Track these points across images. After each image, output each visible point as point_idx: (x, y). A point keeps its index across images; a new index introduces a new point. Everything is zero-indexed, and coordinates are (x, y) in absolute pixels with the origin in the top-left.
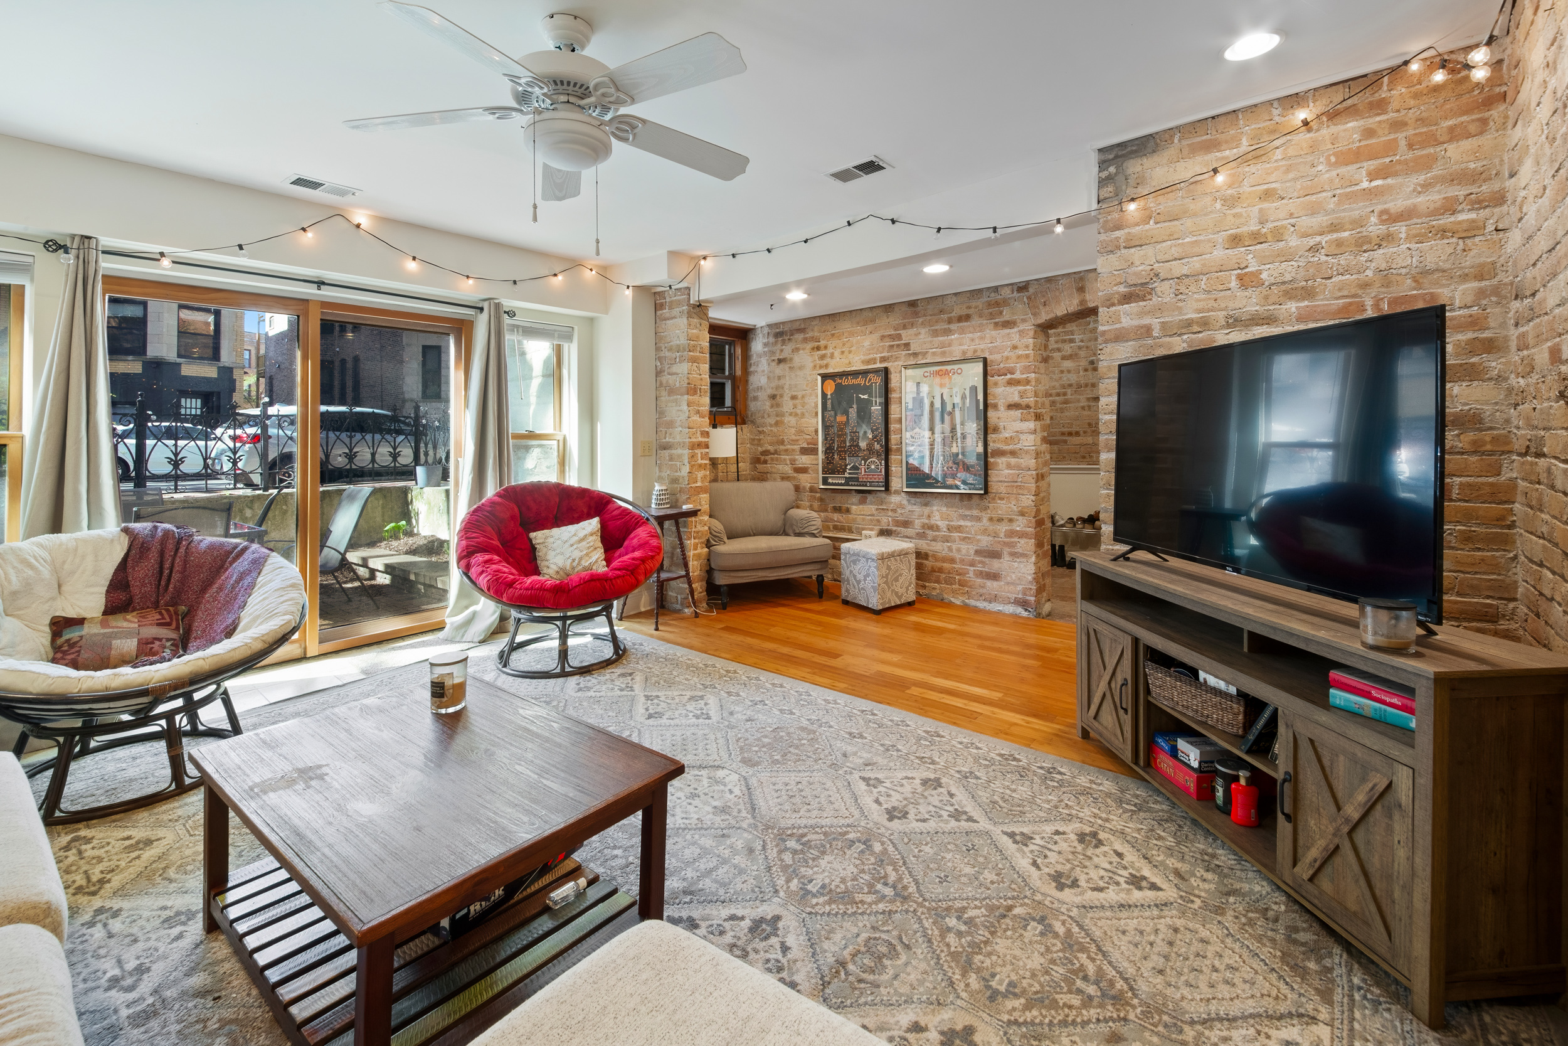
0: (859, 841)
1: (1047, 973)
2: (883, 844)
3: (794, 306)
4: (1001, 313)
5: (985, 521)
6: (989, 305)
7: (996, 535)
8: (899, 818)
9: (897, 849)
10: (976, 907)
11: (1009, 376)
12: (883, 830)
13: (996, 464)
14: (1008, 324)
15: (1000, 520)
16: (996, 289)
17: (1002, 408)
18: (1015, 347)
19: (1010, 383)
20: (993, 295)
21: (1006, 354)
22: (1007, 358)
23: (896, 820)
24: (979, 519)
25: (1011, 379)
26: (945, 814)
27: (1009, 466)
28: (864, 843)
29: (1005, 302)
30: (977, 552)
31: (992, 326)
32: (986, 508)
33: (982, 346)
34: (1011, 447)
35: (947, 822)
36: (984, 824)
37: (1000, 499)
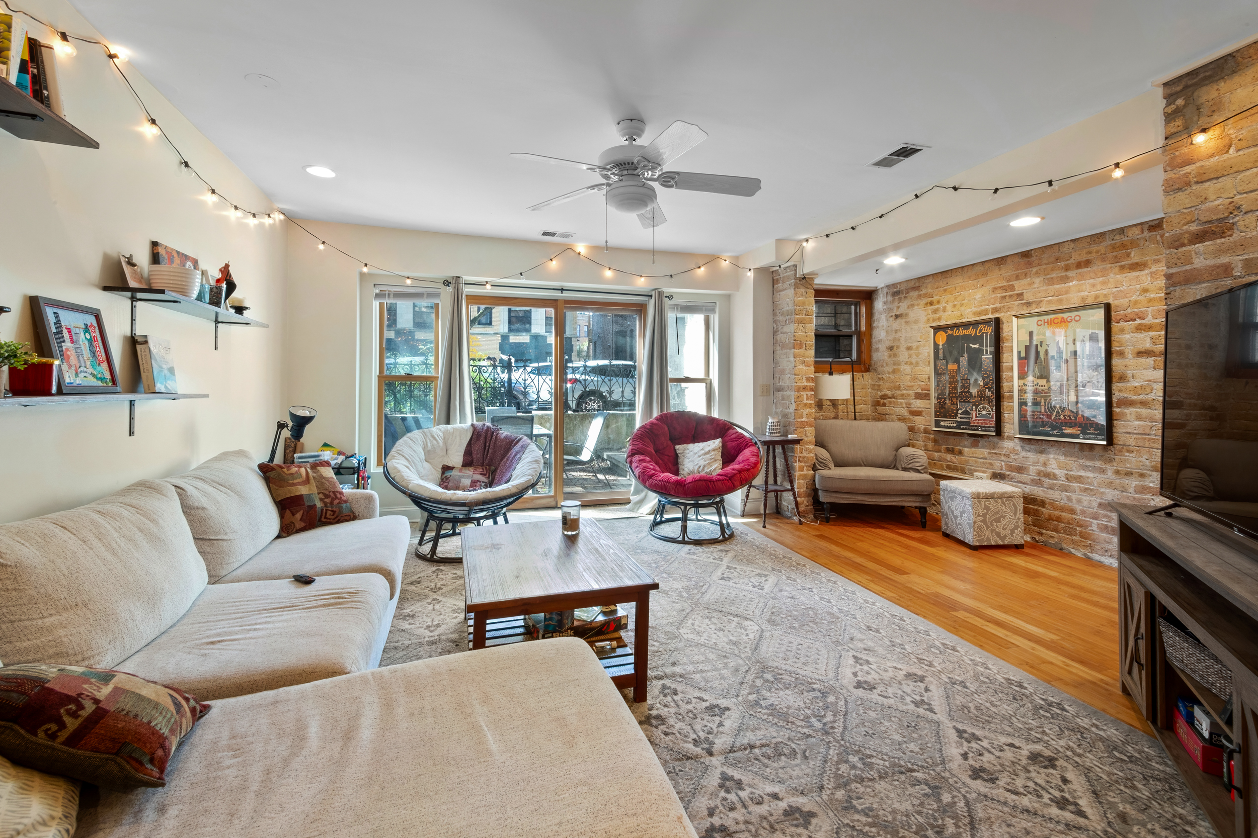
0: (819, 691)
1: (907, 816)
2: (837, 698)
3: (891, 270)
4: (1128, 255)
5: (1110, 473)
6: (1114, 248)
7: (1124, 490)
8: (865, 689)
9: (846, 705)
10: (882, 759)
11: (1138, 321)
12: (845, 691)
13: (1124, 414)
14: (1137, 266)
15: (1129, 474)
16: (1121, 231)
17: (1130, 356)
18: (1145, 291)
19: (1139, 329)
20: (1117, 237)
21: (1134, 298)
22: (1136, 302)
23: (861, 690)
24: (1103, 471)
25: (1140, 324)
26: (908, 699)
27: (1139, 417)
28: (823, 694)
29: (1134, 244)
30: (1101, 505)
31: (1117, 270)
32: (1111, 461)
33: (1105, 292)
34: (1141, 397)
35: (906, 704)
36: (941, 716)
37: (1128, 451)
